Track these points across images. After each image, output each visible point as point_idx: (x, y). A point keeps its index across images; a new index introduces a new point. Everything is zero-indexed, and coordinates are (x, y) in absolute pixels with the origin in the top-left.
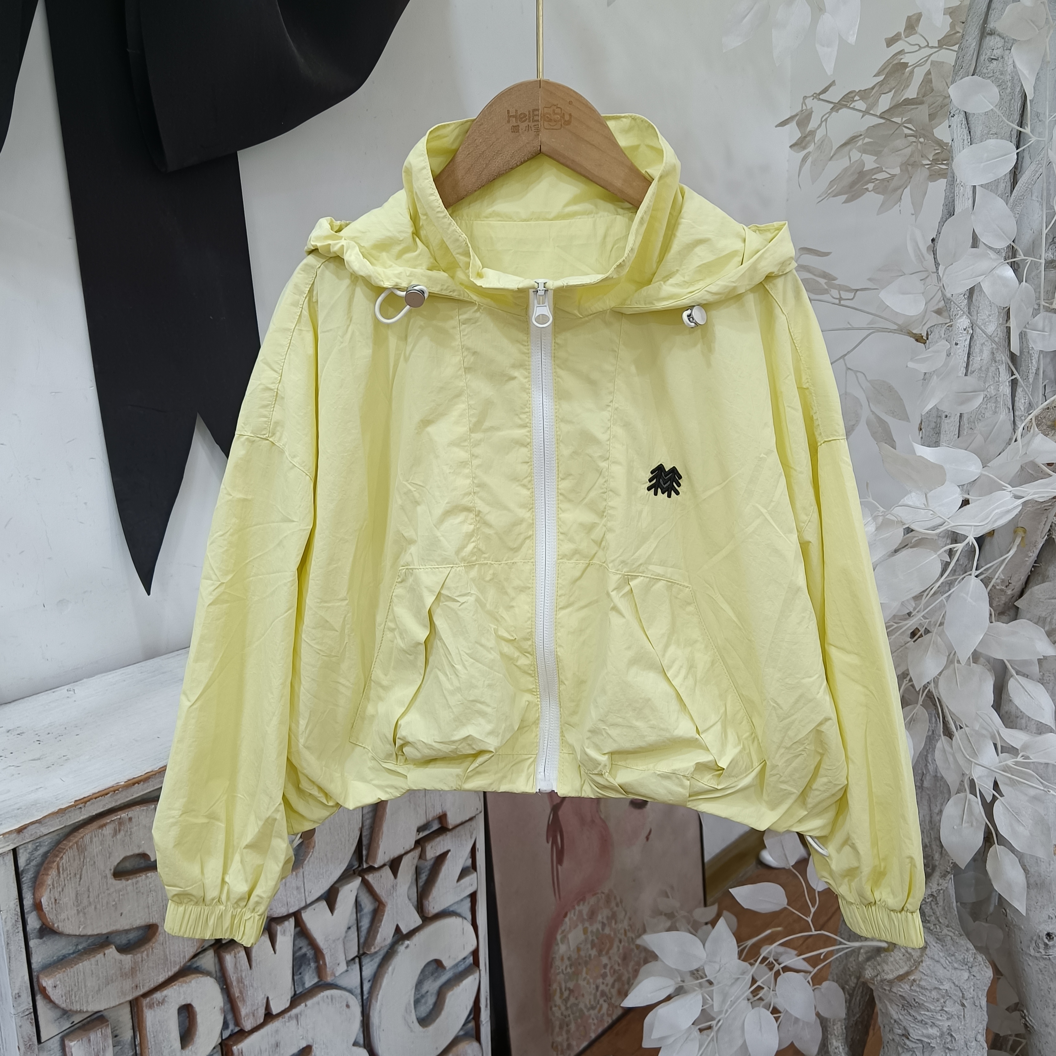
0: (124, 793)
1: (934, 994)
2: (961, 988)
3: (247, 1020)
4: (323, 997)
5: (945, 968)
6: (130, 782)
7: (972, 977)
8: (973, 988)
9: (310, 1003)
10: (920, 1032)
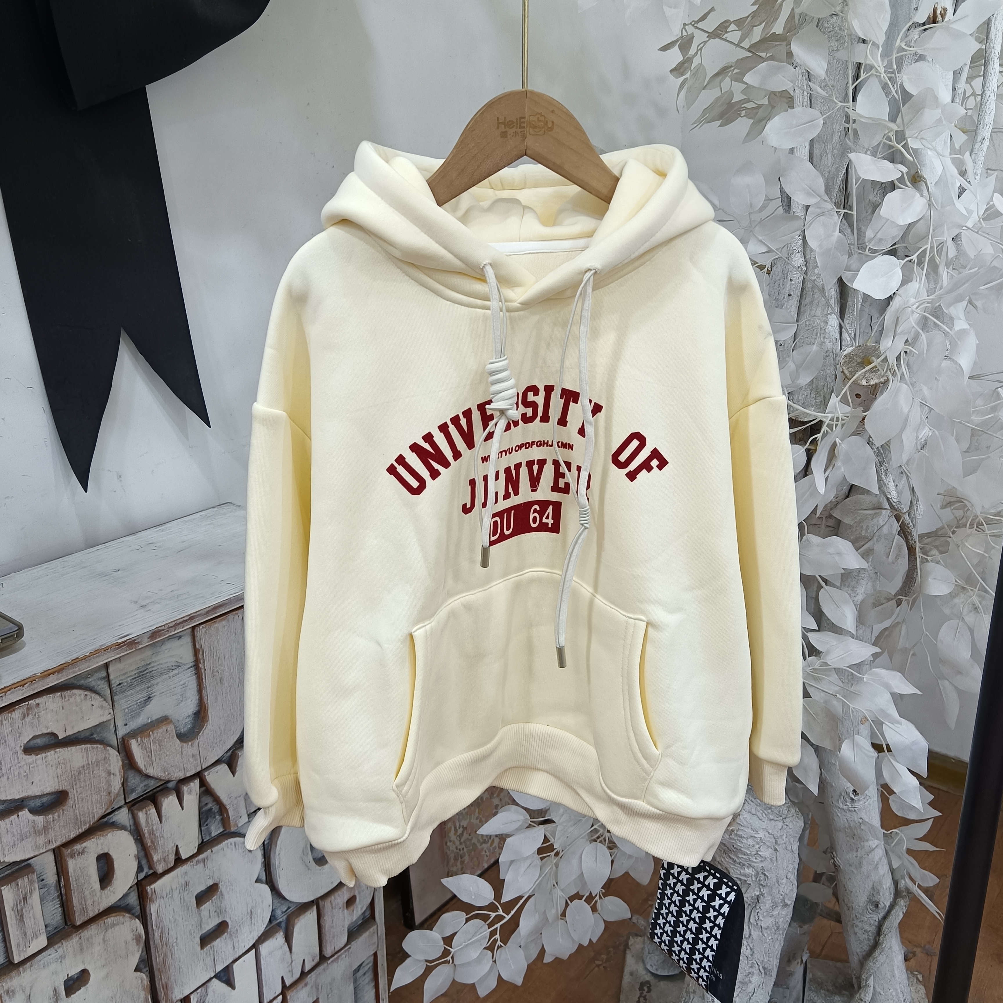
0: (41, 683)
1: (750, 842)
2: (775, 836)
3: (160, 864)
4: (227, 843)
5: (761, 820)
6: (45, 673)
7: (786, 827)
8: (785, 835)
9: (215, 849)
10: (739, 872)
